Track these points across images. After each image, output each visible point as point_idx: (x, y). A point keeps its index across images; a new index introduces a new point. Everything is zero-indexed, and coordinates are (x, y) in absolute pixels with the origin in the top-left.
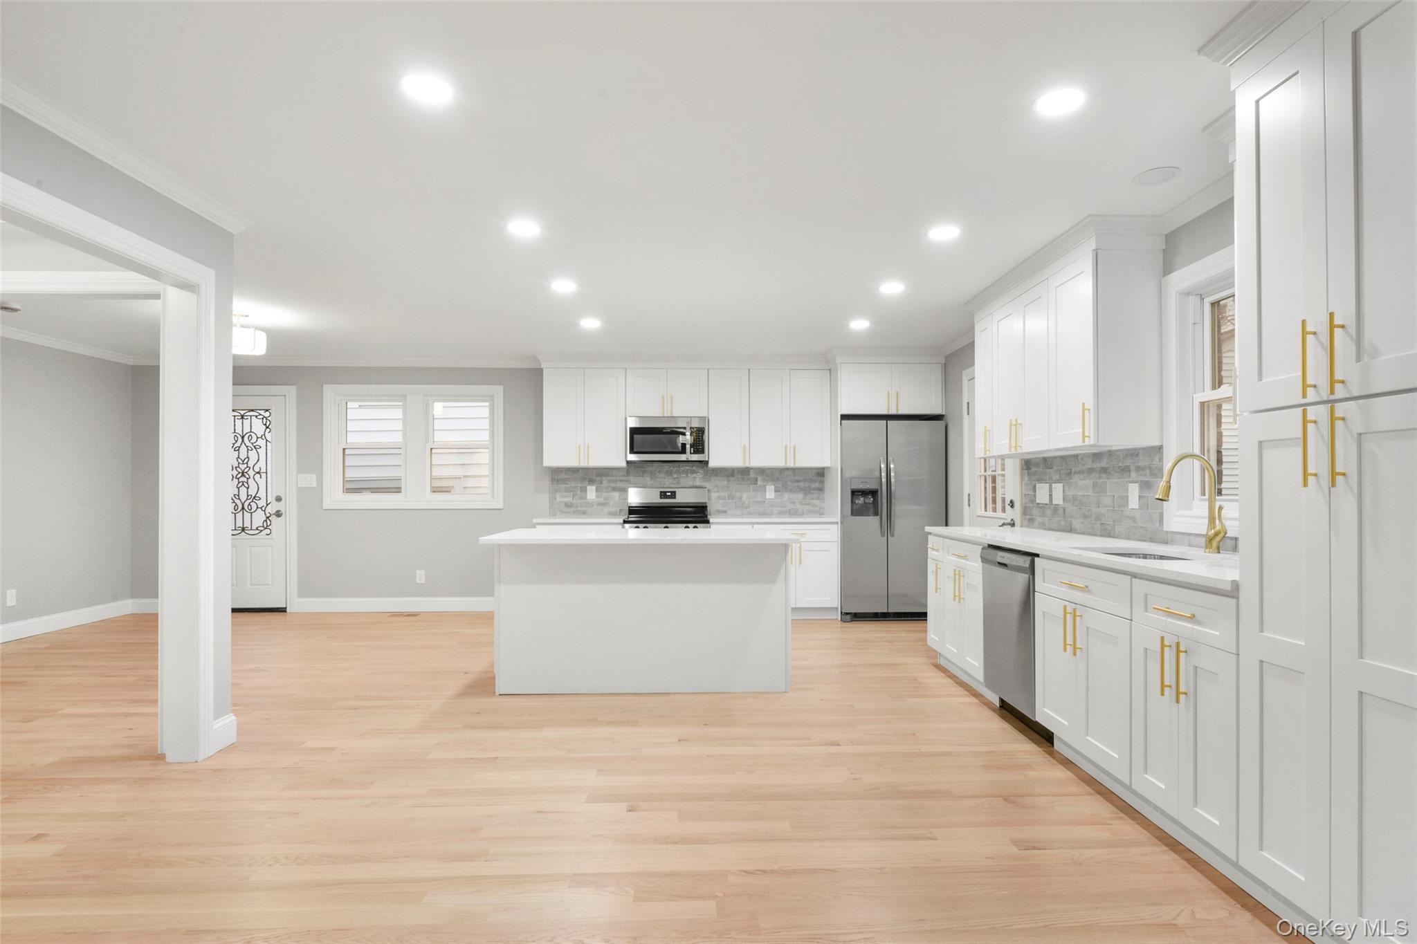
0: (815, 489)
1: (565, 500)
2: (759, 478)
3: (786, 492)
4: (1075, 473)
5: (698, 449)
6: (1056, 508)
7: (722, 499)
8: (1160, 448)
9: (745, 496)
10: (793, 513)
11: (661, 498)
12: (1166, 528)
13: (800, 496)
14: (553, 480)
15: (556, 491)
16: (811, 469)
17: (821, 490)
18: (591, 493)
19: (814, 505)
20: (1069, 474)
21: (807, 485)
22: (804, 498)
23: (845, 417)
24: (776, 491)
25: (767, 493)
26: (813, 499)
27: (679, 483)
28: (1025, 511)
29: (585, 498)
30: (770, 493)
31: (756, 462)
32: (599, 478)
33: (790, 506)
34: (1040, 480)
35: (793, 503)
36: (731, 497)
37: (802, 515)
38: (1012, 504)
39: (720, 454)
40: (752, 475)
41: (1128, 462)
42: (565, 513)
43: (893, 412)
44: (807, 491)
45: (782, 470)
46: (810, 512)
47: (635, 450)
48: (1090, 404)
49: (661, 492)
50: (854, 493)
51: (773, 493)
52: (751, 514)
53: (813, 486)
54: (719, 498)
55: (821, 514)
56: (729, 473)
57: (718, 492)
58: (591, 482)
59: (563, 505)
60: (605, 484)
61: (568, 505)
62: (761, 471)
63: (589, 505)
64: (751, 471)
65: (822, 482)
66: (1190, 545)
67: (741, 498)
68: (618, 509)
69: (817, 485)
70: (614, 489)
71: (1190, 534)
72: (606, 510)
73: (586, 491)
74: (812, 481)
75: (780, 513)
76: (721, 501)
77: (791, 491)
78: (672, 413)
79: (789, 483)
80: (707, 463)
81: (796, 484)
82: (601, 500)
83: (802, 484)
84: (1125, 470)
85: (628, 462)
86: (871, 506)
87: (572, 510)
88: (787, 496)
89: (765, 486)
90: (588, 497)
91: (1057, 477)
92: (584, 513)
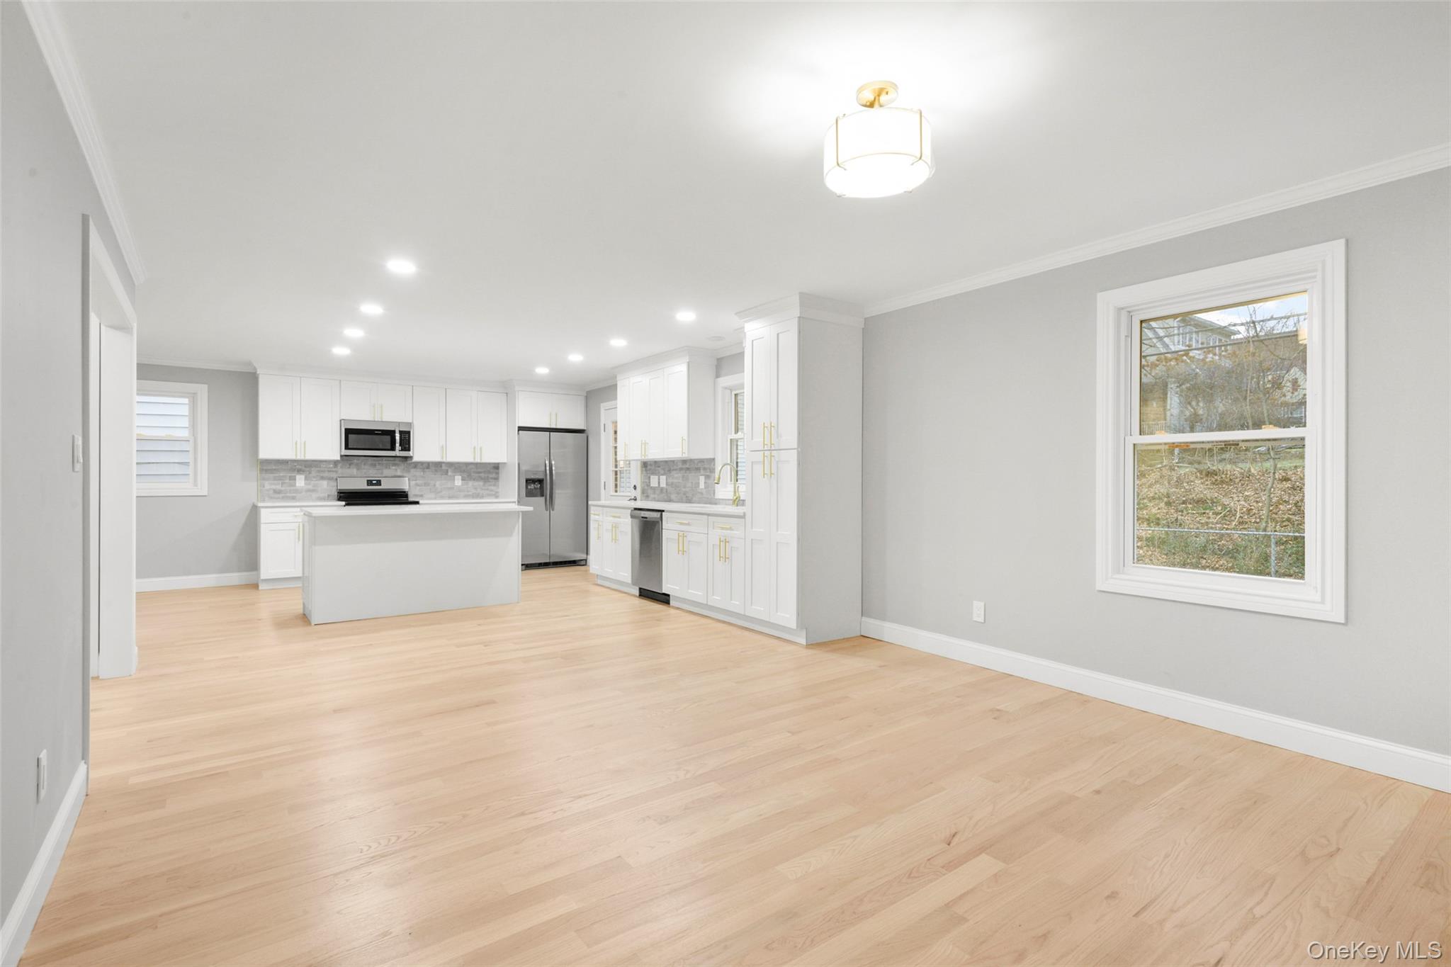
0: (492, 478)
1: (274, 487)
2: (450, 470)
3: (470, 480)
4: (673, 470)
5: (405, 448)
6: (662, 489)
7: (419, 486)
8: (714, 459)
9: (438, 484)
10: (477, 496)
11: (368, 485)
12: (716, 497)
13: (481, 483)
14: (262, 470)
15: (264, 479)
16: (489, 464)
17: (497, 479)
18: (300, 481)
19: (492, 491)
20: (670, 471)
21: (486, 475)
22: (484, 485)
23: (521, 429)
24: (462, 480)
25: (456, 482)
26: (490, 485)
27: (382, 473)
28: (643, 492)
29: (295, 485)
30: (458, 481)
31: (452, 458)
32: (308, 469)
33: (474, 491)
34: (653, 474)
35: (476, 489)
36: (426, 484)
37: (482, 497)
38: (635, 487)
39: (421, 450)
40: (444, 467)
41: (700, 465)
42: (274, 498)
43: (553, 426)
44: (486, 480)
45: (467, 464)
46: (489, 495)
47: (350, 447)
48: (686, 438)
49: (368, 481)
50: (528, 481)
51: (460, 481)
52: (442, 497)
53: (491, 476)
54: (417, 485)
55: (497, 497)
56: (427, 466)
57: (416, 480)
58: (299, 471)
59: (271, 492)
60: (314, 474)
61: (275, 492)
62: (451, 465)
63: (297, 491)
64: (443, 465)
65: (498, 473)
66: (726, 504)
67: (435, 485)
68: (326, 495)
69: (494, 475)
70: (322, 478)
71: (726, 500)
72: (314, 495)
73: (295, 479)
74: (489, 472)
75: (466, 497)
76: (418, 488)
77: (474, 480)
78: (381, 418)
79: (473, 474)
80: (411, 457)
81: (477, 475)
82: (310, 487)
83: (482, 475)
84: (698, 469)
85: (341, 456)
86: (538, 490)
87: (281, 495)
88: (471, 483)
89: (454, 476)
90: (297, 485)
91: (662, 472)
92: (293, 498)
